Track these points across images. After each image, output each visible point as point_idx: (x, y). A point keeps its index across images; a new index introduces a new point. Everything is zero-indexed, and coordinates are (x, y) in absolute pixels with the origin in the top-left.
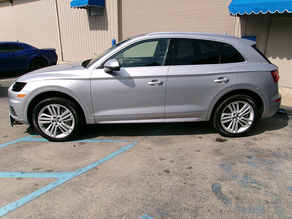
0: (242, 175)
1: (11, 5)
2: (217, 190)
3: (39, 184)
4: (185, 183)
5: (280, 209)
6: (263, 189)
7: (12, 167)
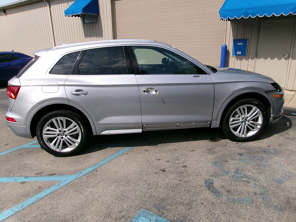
0: (233, 171)
1: (4, 15)
2: (209, 185)
3: (42, 187)
4: (180, 180)
5: (267, 199)
6: (252, 182)
7: (15, 172)
